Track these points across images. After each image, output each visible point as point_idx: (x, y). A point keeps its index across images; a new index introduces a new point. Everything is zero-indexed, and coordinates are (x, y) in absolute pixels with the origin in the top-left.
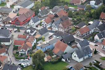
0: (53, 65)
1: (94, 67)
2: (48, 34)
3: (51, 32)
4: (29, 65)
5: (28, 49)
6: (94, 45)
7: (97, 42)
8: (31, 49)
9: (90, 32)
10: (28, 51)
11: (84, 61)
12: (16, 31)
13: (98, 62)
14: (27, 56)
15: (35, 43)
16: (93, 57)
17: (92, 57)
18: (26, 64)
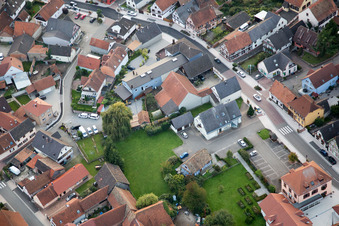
0: (148, 139)
1: (237, 161)
2: (161, 40)
3: (169, 33)
4: (96, 132)
5: (104, 83)
6: (253, 87)
7: (262, 77)
8: (111, 81)
9: (254, 45)
10: (105, 88)
11: (219, 136)
12: (94, 19)
13: (250, 147)
14: (98, 105)
15: (123, 67)
16: (243, 126)
17: (239, 125)
18: (89, 129)
